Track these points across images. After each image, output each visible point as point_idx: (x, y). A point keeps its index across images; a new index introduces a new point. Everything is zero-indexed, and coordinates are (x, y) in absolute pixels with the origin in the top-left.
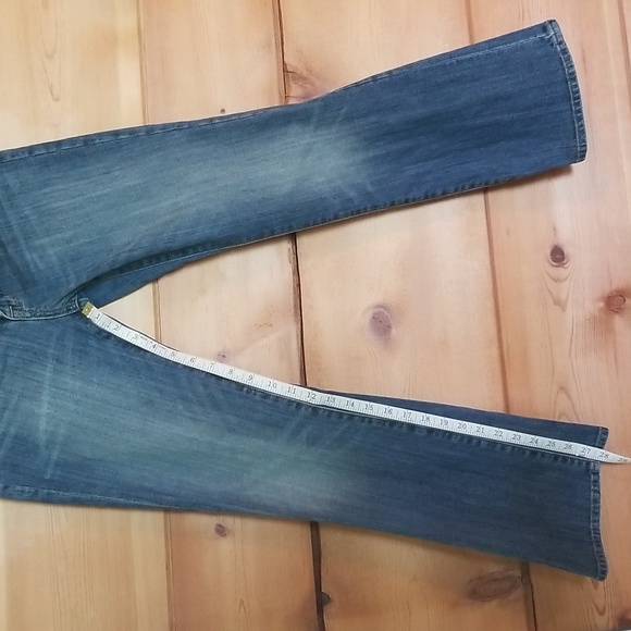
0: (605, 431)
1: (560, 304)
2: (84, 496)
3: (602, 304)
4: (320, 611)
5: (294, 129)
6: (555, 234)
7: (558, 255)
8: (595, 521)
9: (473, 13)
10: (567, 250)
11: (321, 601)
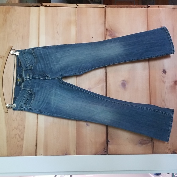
0: (173, 110)
1: (164, 82)
2: (59, 116)
3: (174, 83)
4: (107, 143)
5: (108, 43)
6: (164, 67)
7: (164, 72)
8: (170, 128)
9: (148, 17)
10: (167, 71)
11: (108, 141)
